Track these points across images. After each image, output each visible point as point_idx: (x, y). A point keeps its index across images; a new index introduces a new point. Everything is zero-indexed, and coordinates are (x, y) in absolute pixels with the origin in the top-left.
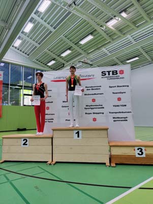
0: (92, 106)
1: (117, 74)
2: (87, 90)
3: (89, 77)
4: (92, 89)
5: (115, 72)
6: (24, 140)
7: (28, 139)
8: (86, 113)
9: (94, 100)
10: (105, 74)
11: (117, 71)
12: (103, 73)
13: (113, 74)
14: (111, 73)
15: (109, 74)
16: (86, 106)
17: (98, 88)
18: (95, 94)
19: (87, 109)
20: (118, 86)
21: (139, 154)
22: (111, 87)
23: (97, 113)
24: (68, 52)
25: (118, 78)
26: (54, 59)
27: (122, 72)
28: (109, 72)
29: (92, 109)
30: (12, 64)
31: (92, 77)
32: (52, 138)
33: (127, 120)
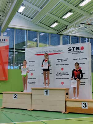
0: (61, 73)
1: (79, 49)
2: (58, 61)
3: (60, 52)
4: (61, 61)
5: (78, 48)
6: (15, 95)
7: (17, 95)
8: (57, 79)
9: (62, 69)
10: (71, 50)
11: (79, 47)
12: (70, 49)
13: (76, 50)
14: (75, 49)
15: (74, 50)
16: (57, 73)
17: (65, 60)
18: (63, 65)
19: (57, 75)
20: (79, 59)
21: (84, 107)
22: (75, 59)
23: (64, 79)
24: (70, 14)
25: (80, 53)
26: (56, 22)
27: (82, 48)
28: (73, 48)
29: (61, 75)
30: (17, 29)
31: (61, 52)
32: (31, 94)
33: (84, 84)
